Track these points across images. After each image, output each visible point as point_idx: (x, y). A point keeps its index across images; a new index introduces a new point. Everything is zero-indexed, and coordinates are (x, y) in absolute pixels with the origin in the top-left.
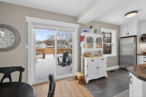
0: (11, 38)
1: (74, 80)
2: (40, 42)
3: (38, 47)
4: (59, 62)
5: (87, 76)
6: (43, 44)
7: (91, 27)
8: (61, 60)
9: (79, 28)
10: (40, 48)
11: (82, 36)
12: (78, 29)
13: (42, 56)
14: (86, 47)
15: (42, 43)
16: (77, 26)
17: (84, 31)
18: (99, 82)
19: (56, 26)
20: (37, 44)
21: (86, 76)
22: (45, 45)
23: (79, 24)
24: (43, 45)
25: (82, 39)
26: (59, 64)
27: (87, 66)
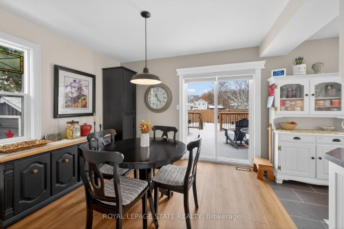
0: (164, 98)
1: (250, 171)
2: (197, 98)
3: (192, 108)
4: (228, 138)
5: (279, 168)
6: (202, 102)
7: (299, 61)
8: (232, 134)
9: (264, 68)
10: (195, 110)
11: (271, 84)
12: (262, 69)
13: (197, 124)
14: (279, 109)
15: (200, 98)
16: (260, 65)
17: (275, 74)
18: (315, 191)
19: (215, 74)
20: (192, 101)
21: (276, 167)
22: (206, 103)
23: (263, 59)
24: (202, 104)
25: (270, 90)
26: (227, 143)
27: (279, 148)
